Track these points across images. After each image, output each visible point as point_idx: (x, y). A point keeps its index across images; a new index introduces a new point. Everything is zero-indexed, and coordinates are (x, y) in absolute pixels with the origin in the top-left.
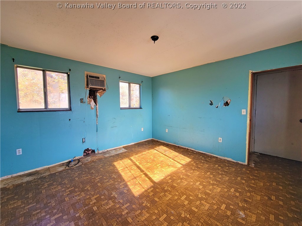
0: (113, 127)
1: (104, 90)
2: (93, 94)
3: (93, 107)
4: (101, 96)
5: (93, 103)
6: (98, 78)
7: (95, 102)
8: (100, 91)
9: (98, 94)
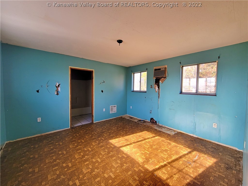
0: (171, 109)
1: (165, 78)
2: (157, 82)
3: (157, 91)
4: (162, 82)
5: (157, 88)
6: (160, 69)
7: (159, 88)
8: (162, 79)
9: (160, 81)
